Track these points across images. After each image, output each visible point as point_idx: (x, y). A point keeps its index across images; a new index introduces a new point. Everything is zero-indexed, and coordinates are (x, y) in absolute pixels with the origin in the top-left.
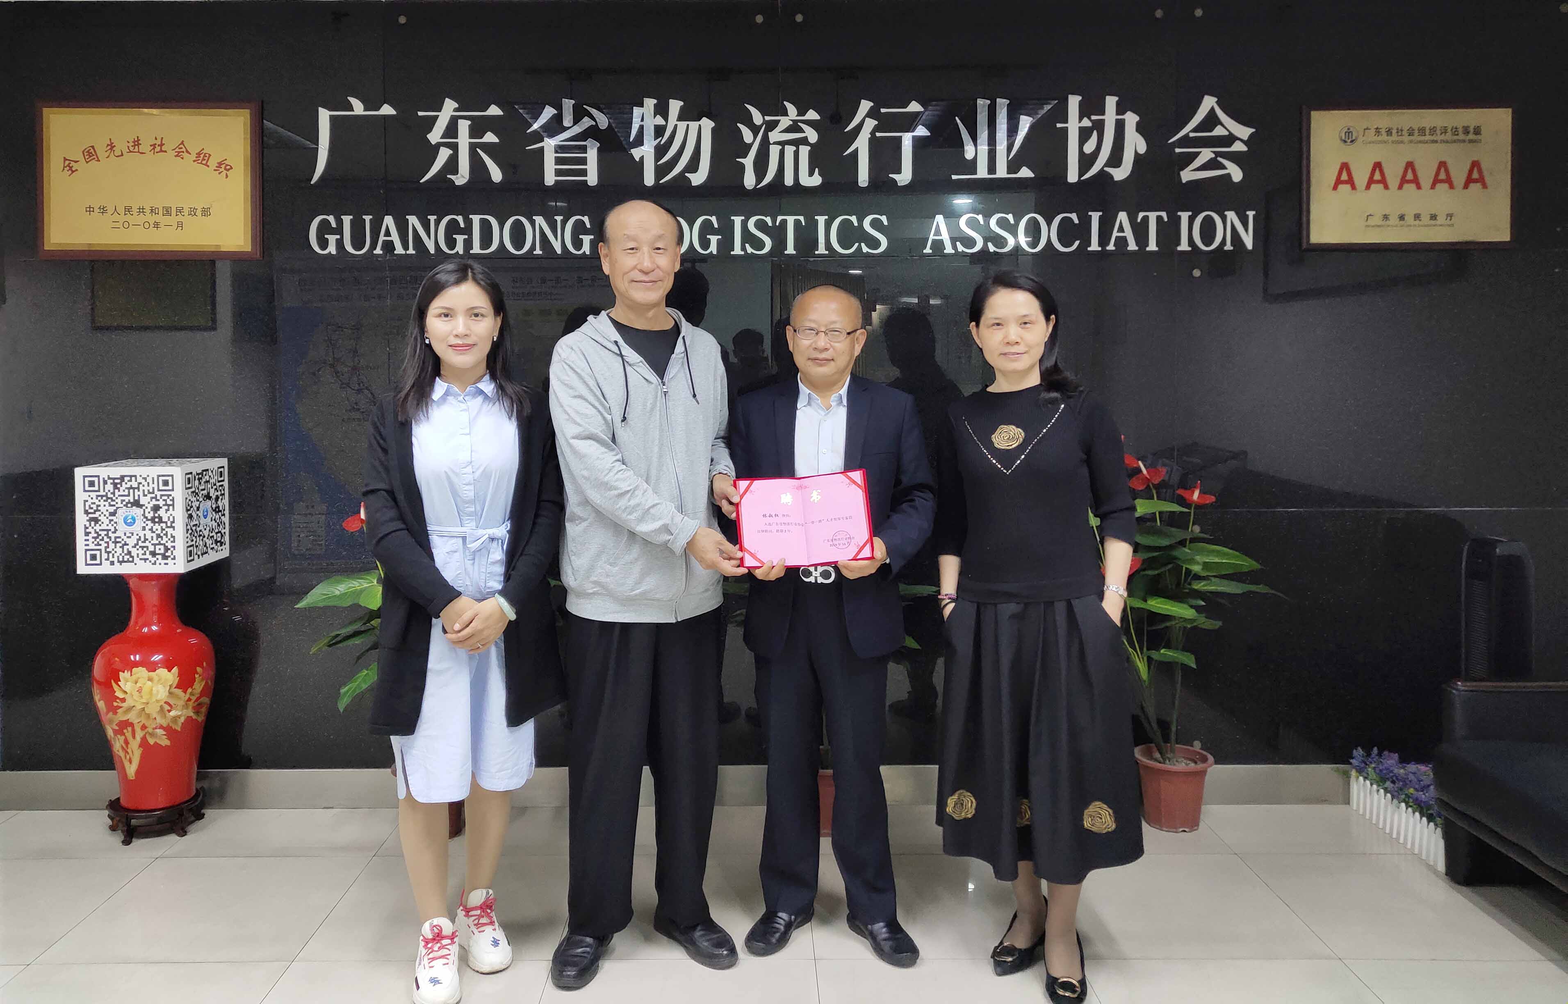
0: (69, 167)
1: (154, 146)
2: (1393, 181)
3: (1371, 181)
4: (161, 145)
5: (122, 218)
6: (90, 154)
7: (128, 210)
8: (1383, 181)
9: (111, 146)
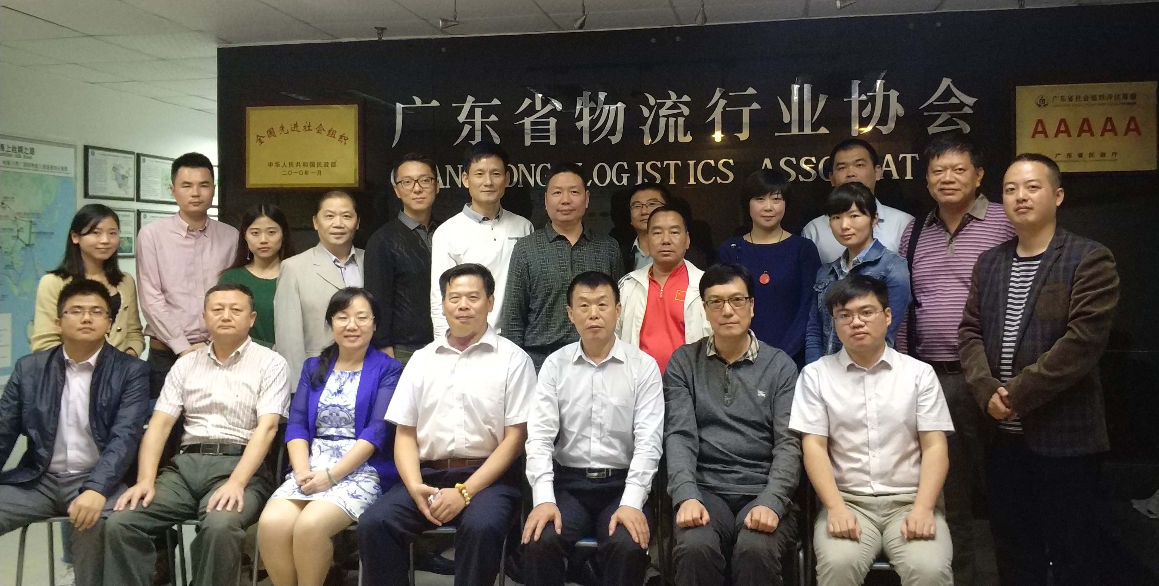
0: (260, 140)
1: (305, 127)
2: (1074, 132)
3: (1058, 132)
4: (309, 126)
5: (287, 169)
6: (271, 132)
7: (291, 164)
8: (1067, 131)
9: (282, 128)
